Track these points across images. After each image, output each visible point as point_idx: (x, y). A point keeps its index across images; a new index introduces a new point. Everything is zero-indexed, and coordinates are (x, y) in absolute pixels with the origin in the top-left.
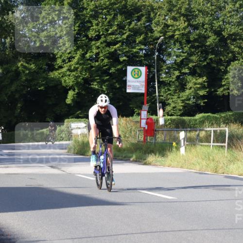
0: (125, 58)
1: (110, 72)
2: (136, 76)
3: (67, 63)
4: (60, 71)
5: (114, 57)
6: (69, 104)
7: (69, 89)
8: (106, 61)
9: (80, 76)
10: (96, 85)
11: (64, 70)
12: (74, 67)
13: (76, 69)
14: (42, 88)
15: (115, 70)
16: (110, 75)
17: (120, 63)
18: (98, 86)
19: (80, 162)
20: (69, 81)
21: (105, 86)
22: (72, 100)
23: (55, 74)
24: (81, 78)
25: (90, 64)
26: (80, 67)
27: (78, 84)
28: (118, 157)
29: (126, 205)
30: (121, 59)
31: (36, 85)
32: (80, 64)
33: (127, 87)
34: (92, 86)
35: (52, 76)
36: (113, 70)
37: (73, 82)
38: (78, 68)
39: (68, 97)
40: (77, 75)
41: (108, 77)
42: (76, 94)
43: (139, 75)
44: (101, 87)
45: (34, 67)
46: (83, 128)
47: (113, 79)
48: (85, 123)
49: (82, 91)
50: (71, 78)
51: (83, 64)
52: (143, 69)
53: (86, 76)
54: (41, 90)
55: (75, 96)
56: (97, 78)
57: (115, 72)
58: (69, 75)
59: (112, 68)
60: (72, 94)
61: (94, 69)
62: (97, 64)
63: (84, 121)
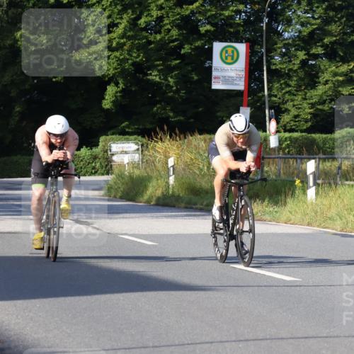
0: (208, 27)
1: (183, 52)
2: (229, 60)
5: (188, 26)
6: (108, 109)
7: (108, 83)
8: (175, 32)
9: (128, 59)
10: (156, 76)
12: (118, 43)
13: (120, 47)
14: (59, 79)
15: (191, 48)
16: (183, 57)
17: (200, 36)
18: (160, 78)
19: (127, 213)
20: (107, 67)
21: (171, 78)
22: (113, 102)
24: (130, 62)
25: (146, 37)
26: (129, 43)
27: (123, 73)
28: (195, 205)
30: (203, 29)
32: (129, 38)
33: (213, 80)
34: (150, 77)
36: (186, 49)
37: (116, 69)
38: (124, 44)
39: (106, 98)
40: (122, 57)
41: (178, 61)
42: (120, 92)
44: (167, 80)
46: (133, 152)
47: (187, 64)
48: (137, 144)
49: (131, 86)
50: (112, 61)
51: (134, 37)
52: (242, 48)
53: (138, 60)
54: (57, 82)
55: (119, 94)
56: (158, 63)
57: (190, 53)
58: (109, 57)
59: (186, 46)
60: (114, 92)
61: (153, 46)
62: (158, 37)
63: (135, 139)
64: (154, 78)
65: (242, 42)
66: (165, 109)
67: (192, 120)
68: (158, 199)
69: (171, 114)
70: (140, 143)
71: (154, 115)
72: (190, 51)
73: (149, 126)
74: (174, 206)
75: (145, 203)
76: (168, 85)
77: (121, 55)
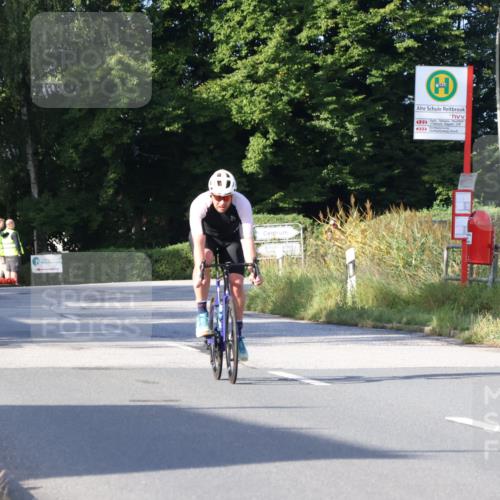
0: (410, 43)
1: (368, 81)
2: (442, 93)
3: (246, 57)
4: (225, 81)
5: (379, 41)
6: (252, 174)
7: (252, 133)
8: (356, 52)
9: (282, 95)
10: (326, 120)
11: (237, 76)
12: (266, 70)
13: (270, 75)
14: (175, 127)
15: (382, 76)
16: (368, 90)
17: (396, 56)
18: (332, 123)
19: (281, 335)
20: (250, 108)
21: (351, 122)
22: (260, 162)
23: (211, 90)
24: (285, 99)
25: (310, 60)
26: (283, 70)
27: (276, 117)
28: (390, 321)
29: (413, 457)
30: (400, 46)
31: (159, 118)
32: (283, 61)
33: (416, 126)
34: (316, 123)
35: (205, 96)
36: (375, 77)
37: (264, 111)
38: (276, 71)
39: (249, 156)
40: (272, 92)
41: (360, 97)
42: (271, 146)
43: (450, 90)
44: (343, 126)
45: (152, 69)
46: (291, 240)
47: (375, 101)
48: (296, 227)
49: (287, 136)
50: (258, 99)
51: (291, 60)
52: (462, 74)
53: (297, 95)
54: (171, 132)
55: (268, 150)
56: (330, 99)
57: (380, 83)
58: (252, 93)
59: (374, 72)
60: (260, 146)
61: (320, 73)
62: (330, 59)
63: (293, 220)
64: (323, 123)
65: (461, 65)
66: (340, 172)
67: (383, 190)
68: (330, 314)
69: (351, 181)
70: (301, 226)
71: (323, 182)
72: (381, 80)
73: (315, 199)
74: (356, 325)
75: (310, 320)
76: (345, 135)
77: (271, 89)
